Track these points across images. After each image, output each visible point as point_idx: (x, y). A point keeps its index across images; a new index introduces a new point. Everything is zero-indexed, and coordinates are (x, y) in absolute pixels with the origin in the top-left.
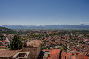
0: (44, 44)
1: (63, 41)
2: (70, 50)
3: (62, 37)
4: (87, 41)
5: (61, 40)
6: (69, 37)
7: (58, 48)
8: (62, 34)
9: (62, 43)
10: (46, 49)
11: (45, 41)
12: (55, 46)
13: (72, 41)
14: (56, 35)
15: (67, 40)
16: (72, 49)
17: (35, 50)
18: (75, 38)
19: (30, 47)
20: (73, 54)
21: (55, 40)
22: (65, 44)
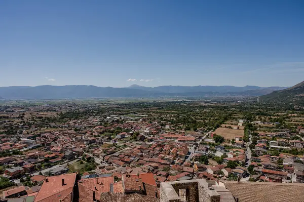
1: (79, 141)
2: (104, 167)
3: (76, 130)
4: (148, 131)
6: (101, 125)
7: (63, 172)
8: (76, 118)
9: (77, 149)
10: (13, 185)
12: (51, 166)
13: (110, 139)
14: (53, 124)
15: (95, 136)
16: (111, 163)
18: (118, 128)
20: (116, 179)
21: (49, 144)
22: (88, 152)
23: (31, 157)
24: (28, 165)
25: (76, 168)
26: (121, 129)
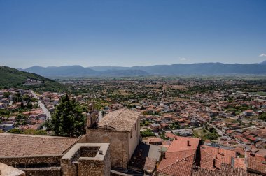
0: (147, 122)
1: (204, 112)
2: (226, 140)
3: (201, 102)
5: (199, 110)
6: (225, 100)
7: (188, 135)
8: (202, 92)
9: (201, 119)
10: (154, 136)
11: (149, 113)
12: (180, 129)
13: (234, 114)
14: (182, 95)
15: (219, 110)
16: (233, 138)
17: (122, 140)
18: (244, 106)
19: (109, 129)
20: (238, 154)
21: (179, 111)
22: (211, 123)
23: (167, 119)
24: (164, 124)
25: (199, 134)
26: (247, 106)
